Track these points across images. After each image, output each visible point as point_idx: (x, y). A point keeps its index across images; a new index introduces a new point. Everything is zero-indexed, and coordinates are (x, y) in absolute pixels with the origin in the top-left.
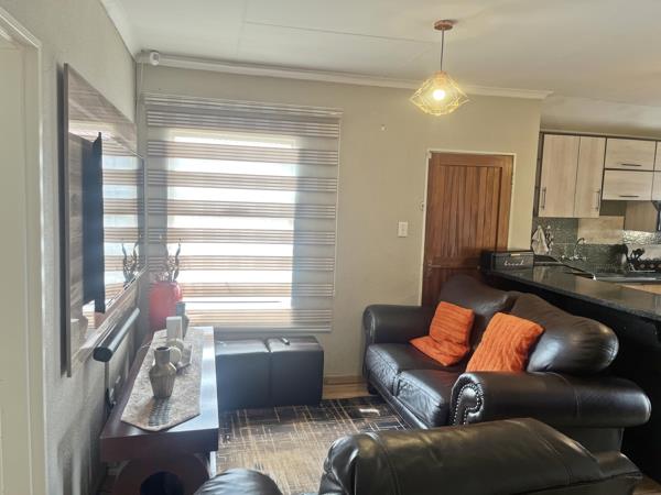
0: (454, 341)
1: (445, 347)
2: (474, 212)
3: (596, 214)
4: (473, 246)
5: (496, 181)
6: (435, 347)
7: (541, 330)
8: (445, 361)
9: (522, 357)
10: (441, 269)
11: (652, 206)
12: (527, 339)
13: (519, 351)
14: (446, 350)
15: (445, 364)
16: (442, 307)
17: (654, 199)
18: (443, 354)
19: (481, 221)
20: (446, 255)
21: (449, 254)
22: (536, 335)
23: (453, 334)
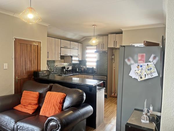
0: (33, 104)
1: (30, 107)
2: (30, 59)
3: (60, 59)
4: (31, 70)
5: (37, 49)
6: (25, 108)
7: (65, 95)
8: (30, 112)
9: (61, 105)
10: (21, 79)
11: (70, 57)
12: (62, 99)
13: (60, 103)
14: (30, 108)
15: (31, 113)
16: (25, 93)
17: (71, 55)
18: (29, 110)
19: (32, 62)
20: (22, 74)
21: (23, 74)
22: (64, 97)
23: (32, 102)
